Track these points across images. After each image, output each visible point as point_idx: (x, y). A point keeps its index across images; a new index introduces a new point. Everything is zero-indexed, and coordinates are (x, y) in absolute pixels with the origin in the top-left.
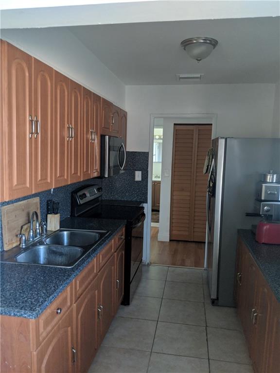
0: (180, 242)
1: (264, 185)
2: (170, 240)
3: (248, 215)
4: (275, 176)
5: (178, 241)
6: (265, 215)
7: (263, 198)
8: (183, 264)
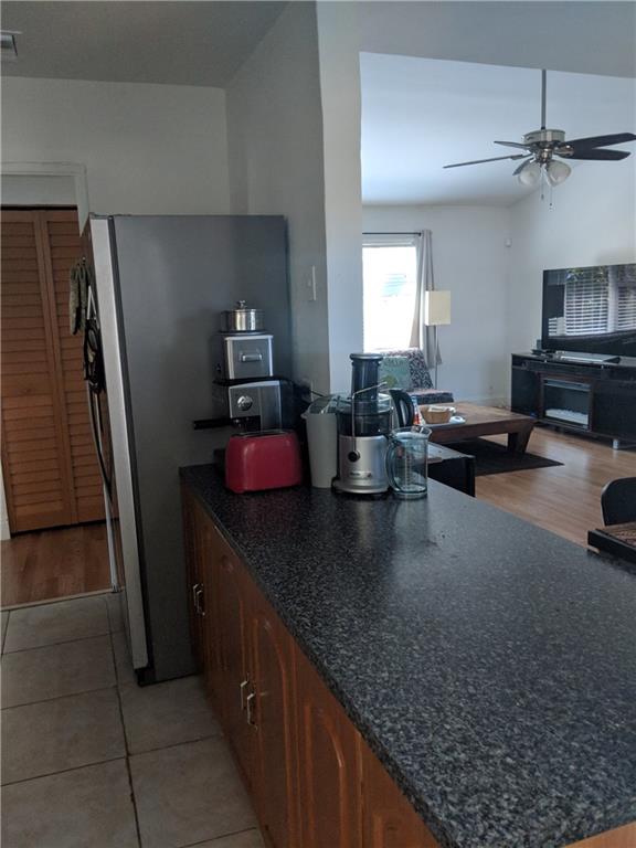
0: (43, 534)
1: (229, 340)
2: (13, 535)
3: (200, 425)
4: (252, 314)
5: (37, 532)
6: (242, 419)
7: (232, 376)
8: (52, 592)
